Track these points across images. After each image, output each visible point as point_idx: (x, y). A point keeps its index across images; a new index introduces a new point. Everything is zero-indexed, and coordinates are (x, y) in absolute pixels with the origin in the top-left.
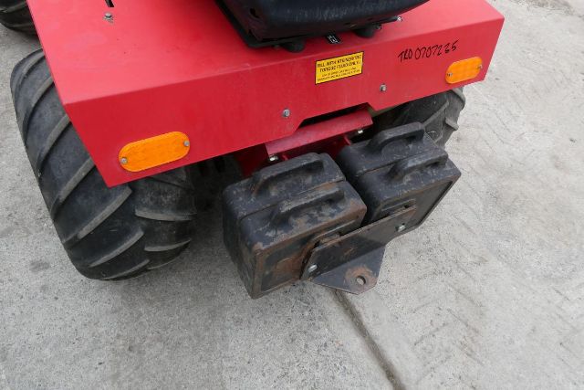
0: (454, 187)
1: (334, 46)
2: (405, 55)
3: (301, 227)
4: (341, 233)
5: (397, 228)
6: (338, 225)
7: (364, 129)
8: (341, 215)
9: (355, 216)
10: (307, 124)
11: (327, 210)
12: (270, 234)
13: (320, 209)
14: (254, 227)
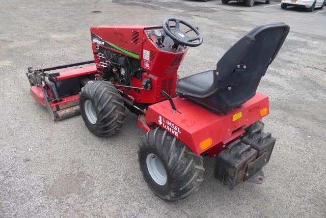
0: (275, 144)
1: (235, 111)
2: (250, 111)
3: (244, 159)
4: (252, 161)
5: (264, 161)
6: (251, 158)
7: (243, 134)
8: (252, 154)
9: (254, 154)
10: (234, 132)
11: (248, 153)
12: (238, 161)
13: (246, 153)
14: (232, 161)
